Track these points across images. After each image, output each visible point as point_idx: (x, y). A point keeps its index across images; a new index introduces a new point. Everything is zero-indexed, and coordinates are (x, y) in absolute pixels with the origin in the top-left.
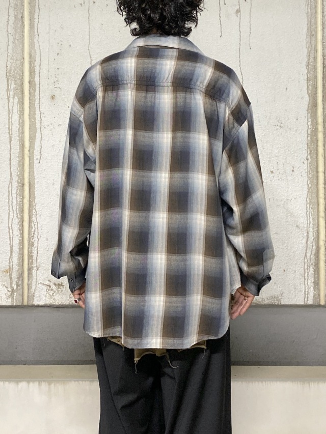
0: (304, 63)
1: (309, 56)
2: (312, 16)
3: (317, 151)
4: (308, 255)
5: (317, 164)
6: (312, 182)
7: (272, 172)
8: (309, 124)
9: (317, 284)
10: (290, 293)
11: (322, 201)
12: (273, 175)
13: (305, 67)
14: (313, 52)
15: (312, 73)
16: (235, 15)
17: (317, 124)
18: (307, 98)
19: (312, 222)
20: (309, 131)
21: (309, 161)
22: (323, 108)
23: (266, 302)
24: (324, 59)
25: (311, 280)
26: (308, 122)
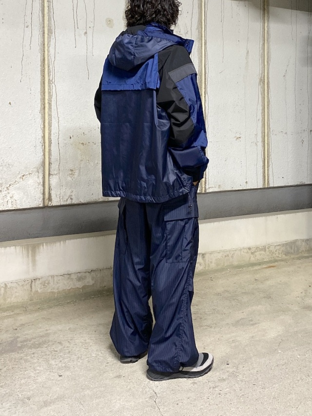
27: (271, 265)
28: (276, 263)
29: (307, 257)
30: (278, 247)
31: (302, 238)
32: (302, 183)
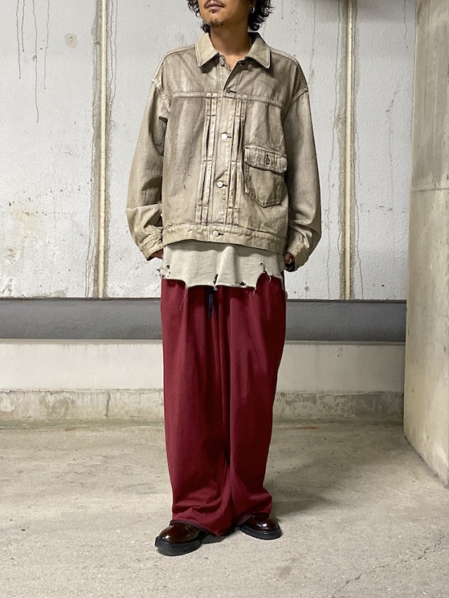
0: (91, 102)
1: (95, 96)
2: (98, 64)
3: (100, 173)
4: (90, 258)
5: (99, 184)
6: (94, 199)
7: (61, 191)
8: (94, 152)
9: (96, 281)
10: (73, 287)
11: (102, 215)
12: (61, 193)
13: (91, 105)
14: (98, 92)
15: (97, 110)
16: (31, 61)
17: (100, 152)
18: (92, 131)
19: (94, 231)
20: (94, 158)
21: (93, 182)
22: (106, 139)
23: (53, 296)
24: (107, 99)
25: (92, 277)
26: (93, 150)
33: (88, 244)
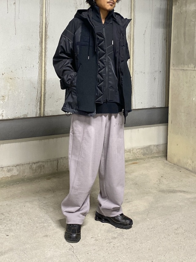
1: (40, 23)
2: (42, 8)
3: (42, 59)
4: (38, 98)
5: (42, 64)
6: (40, 71)
8: (40, 49)
9: (40, 109)
11: (43, 78)
12: (26, 68)
13: (39, 27)
14: (42, 22)
15: (41, 30)
16: (13, 5)
17: (42, 49)
18: (39, 39)
19: (39, 86)
20: (40, 52)
21: (39, 63)
22: (45, 43)
23: (22, 117)
24: (45, 25)
25: (38, 107)
27: (135, 162)
28: (137, 161)
29: (158, 157)
30: (138, 150)
31: (154, 144)
32: (153, 107)
33: (37, 92)
